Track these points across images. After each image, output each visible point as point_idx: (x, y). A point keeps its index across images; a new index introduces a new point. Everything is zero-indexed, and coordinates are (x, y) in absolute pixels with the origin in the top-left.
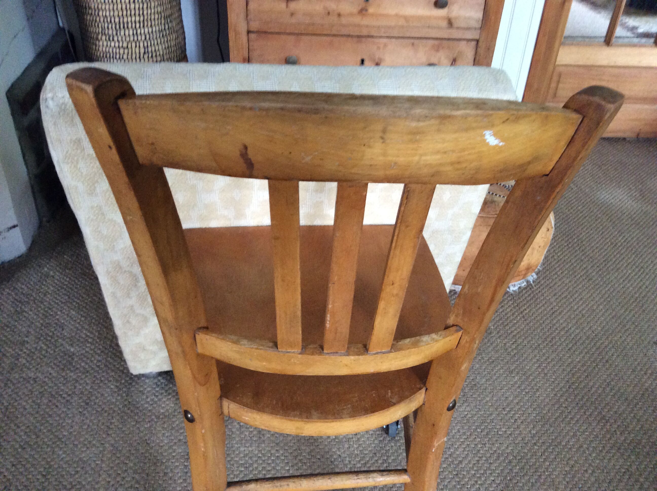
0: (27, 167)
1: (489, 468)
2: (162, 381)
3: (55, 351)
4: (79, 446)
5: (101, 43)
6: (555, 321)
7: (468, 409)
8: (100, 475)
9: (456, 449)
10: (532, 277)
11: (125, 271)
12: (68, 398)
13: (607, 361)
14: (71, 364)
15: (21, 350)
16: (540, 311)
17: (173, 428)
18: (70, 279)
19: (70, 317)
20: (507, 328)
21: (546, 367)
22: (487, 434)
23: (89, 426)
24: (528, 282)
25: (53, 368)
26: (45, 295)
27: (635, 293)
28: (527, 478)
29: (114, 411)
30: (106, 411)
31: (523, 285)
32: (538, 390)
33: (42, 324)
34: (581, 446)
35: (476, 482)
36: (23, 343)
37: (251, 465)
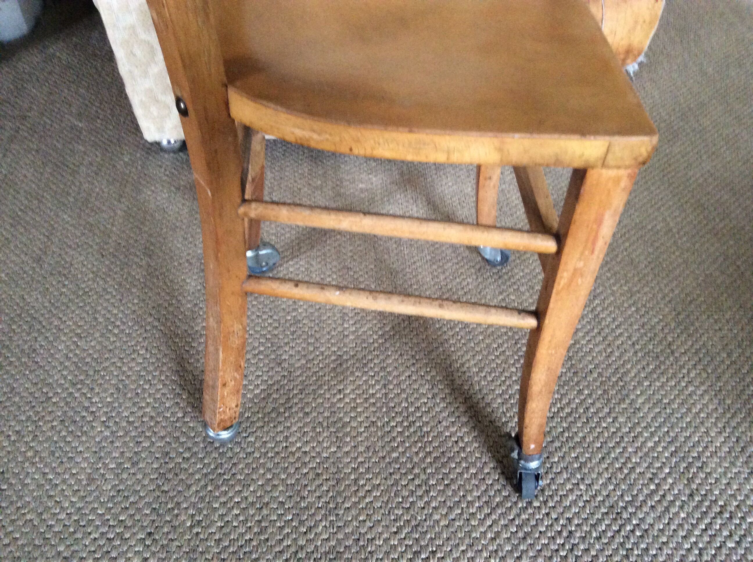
3: (60, 126)
4: (87, 211)
8: (110, 237)
12: (76, 169)
14: (79, 137)
15: (22, 124)
19: (79, 95)
23: (98, 193)
25: (58, 141)
26: (50, 74)
29: (128, 182)
30: (118, 181)
33: (46, 101)
34: (670, 231)
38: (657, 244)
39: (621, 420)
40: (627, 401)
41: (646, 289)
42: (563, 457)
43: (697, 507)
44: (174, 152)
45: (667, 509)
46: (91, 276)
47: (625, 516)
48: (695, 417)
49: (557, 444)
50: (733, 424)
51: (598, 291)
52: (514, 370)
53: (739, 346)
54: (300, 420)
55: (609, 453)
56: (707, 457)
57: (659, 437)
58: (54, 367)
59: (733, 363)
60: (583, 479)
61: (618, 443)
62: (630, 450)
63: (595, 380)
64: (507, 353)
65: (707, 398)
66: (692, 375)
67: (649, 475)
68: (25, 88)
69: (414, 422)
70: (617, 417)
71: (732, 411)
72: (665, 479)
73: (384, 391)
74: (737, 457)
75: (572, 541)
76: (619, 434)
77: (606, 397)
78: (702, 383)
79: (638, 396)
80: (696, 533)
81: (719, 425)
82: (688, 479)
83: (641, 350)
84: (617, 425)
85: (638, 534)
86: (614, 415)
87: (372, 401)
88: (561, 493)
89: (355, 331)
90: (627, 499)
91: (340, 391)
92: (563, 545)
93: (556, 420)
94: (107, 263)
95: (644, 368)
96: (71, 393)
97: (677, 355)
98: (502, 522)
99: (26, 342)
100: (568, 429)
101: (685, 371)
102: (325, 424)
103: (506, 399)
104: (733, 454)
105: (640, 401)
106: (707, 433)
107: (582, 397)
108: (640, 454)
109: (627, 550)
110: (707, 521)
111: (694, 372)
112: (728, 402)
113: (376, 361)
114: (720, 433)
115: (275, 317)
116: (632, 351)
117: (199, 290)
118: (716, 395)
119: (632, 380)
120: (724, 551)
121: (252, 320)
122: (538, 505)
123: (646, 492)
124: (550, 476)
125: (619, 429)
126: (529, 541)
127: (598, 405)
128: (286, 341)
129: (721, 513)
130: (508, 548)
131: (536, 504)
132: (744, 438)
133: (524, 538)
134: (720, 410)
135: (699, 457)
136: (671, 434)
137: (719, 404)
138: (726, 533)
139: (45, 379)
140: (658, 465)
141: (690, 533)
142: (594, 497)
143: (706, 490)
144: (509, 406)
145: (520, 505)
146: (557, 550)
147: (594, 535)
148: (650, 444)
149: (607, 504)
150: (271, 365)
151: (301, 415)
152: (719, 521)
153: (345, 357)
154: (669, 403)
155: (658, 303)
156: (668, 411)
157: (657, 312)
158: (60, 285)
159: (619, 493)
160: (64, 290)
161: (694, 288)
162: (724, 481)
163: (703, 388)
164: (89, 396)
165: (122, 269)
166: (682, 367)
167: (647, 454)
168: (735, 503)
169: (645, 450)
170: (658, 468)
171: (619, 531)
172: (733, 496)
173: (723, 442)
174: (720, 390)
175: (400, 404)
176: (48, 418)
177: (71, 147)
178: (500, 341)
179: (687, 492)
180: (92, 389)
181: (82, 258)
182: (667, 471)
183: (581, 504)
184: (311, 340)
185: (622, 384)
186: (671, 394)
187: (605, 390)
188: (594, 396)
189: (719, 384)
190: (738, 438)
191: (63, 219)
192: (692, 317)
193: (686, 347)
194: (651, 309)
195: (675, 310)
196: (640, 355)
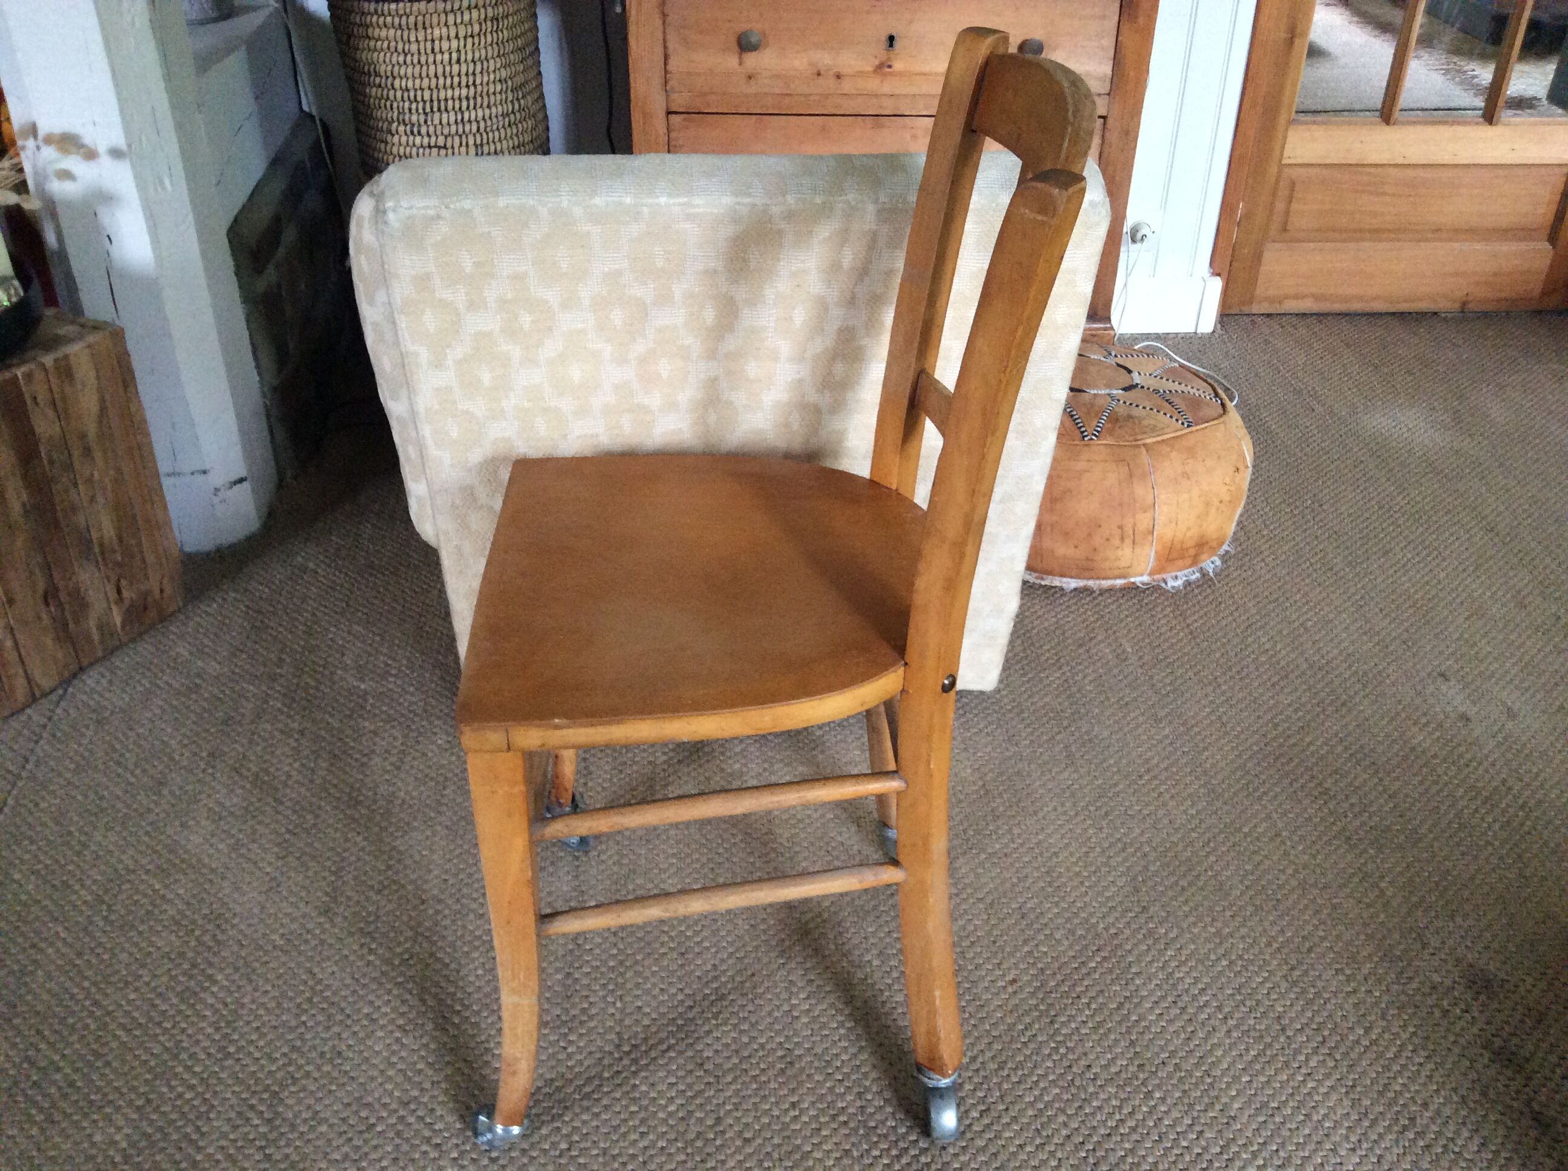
0: (259, 374)
1: (1106, 864)
3: (332, 689)
4: (390, 830)
5: (396, 139)
6: (1250, 640)
7: (1076, 776)
8: (430, 871)
9: (1050, 836)
10: (1211, 564)
11: (482, 507)
12: (365, 760)
13: (1343, 704)
14: (362, 707)
15: (271, 688)
16: (1224, 623)
18: (346, 574)
19: (354, 635)
20: (1158, 650)
21: (1225, 713)
22: (1107, 814)
23: (403, 800)
24: (1204, 574)
25: (332, 716)
26: (304, 601)
27: (1416, 592)
28: (1172, 879)
30: (432, 779)
31: (1193, 577)
32: (1206, 749)
33: (303, 647)
34: (1277, 835)
35: (1082, 883)
36: (273, 677)
37: (688, 855)
38: (1258, 858)
39: (1209, 1135)
40: (1218, 1107)
41: (1243, 931)
46: (410, 934)
48: (1316, 1128)
50: (1375, 1137)
51: (1172, 935)
52: (1050, 1064)
53: (1383, 1018)
54: (738, 1150)
58: (372, 1079)
59: (1374, 1043)
63: (1170, 1076)
64: (1040, 1039)
65: (1334, 1097)
66: (1313, 1063)
68: (268, 627)
69: (906, 1149)
70: (1202, 1132)
71: (1372, 1117)
73: (858, 1103)
76: (1207, 1157)
78: (1327, 1076)
79: (1233, 1098)
83: (1237, 1026)
84: (1203, 1143)
86: (1198, 1128)
87: (842, 1118)
89: (809, 1011)
91: (793, 1105)
93: (1114, 1139)
95: (1241, 1055)
96: (402, 1118)
99: (325, 1040)
100: (1132, 1151)
101: (1303, 1058)
102: (776, 1156)
103: (1040, 1111)
105: (1236, 1106)
106: (1334, 1151)
107: (1152, 1103)
111: (1315, 1058)
112: (1366, 1102)
113: (844, 1057)
114: (1353, 1150)
115: (687, 991)
116: (1225, 1028)
117: (571, 951)
118: (1347, 1092)
119: (1224, 1074)
121: (655, 997)
125: (1205, 1149)
127: (1175, 1114)
128: (707, 1028)
132: (1388, 1157)
134: (1354, 1116)
136: (1282, 1154)
137: (1352, 1107)
139: (361, 1097)
144: (1045, 1119)
150: (689, 1067)
151: (739, 1143)
153: (797, 1052)
154: (1278, 1109)
155: (1261, 953)
156: (1278, 1119)
157: (1260, 967)
158: (365, 951)
160: (372, 958)
161: (1316, 927)
163: (1328, 1083)
164: (428, 1120)
166: (1297, 1052)
173: (1357, 1164)
174: (1354, 1086)
175: (883, 1122)
176: (373, 1156)
177: (352, 723)
178: (1028, 1020)
180: (432, 1110)
181: (390, 907)
184: (745, 1027)
185: (1209, 1080)
186: (1281, 1094)
187: (1185, 1091)
188: (1169, 1101)
189: (1351, 1076)
190: (1380, 1157)
191: (356, 844)
192: (1312, 973)
193: (1304, 1021)
194: (1251, 962)
195: (1287, 964)
196: (1235, 1034)
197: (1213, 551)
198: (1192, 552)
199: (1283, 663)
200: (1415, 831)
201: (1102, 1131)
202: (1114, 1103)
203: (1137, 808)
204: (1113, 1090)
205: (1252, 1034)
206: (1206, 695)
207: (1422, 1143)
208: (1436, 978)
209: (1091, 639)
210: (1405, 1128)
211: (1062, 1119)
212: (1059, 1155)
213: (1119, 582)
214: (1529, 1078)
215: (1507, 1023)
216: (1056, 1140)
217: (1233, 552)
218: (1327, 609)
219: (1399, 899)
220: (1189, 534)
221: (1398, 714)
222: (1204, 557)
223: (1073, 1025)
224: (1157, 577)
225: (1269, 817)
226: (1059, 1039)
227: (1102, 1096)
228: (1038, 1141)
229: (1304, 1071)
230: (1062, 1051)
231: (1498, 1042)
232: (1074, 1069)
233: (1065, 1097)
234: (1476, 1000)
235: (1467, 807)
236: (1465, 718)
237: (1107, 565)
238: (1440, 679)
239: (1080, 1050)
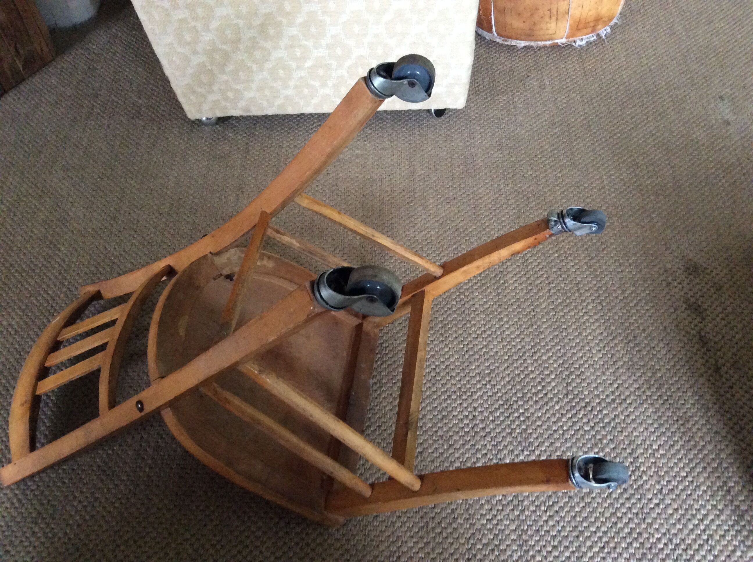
1: (506, 203)
2: (219, 128)
3: (125, 103)
10: (604, 31)
12: (138, 141)
13: (660, 114)
14: (139, 113)
15: (95, 102)
17: (227, 166)
18: (137, 39)
19: (138, 74)
20: (564, 83)
21: (592, 119)
23: (155, 162)
24: (599, 37)
25: (124, 117)
26: (114, 54)
27: (721, 47)
29: (177, 152)
30: (170, 152)
31: (592, 39)
32: (576, 140)
33: (113, 80)
34: (603, 188)
36: (97, 96)
38: (588, 200)
39: (527, 340)
40: (535, 327)
42: (479, 366)
43: (569, 402)
44: (213, 125)
45: (546, 403)
47: (515, 407)
48: (583, 339)
49: (477, 356)
50: (613, 345)
52: (454, 303)
53: (634, 285)
55: (513, 363)
56: (586, 368)
57: (553, 353)
59: (625, 298)
60: (490, 381)
61: (521, 357)
62: (529, 362)
63: (514, 311)
65: (597, 324)
66: (590, 307)
67: (538, 380)
68: (96, 69)
70: (523, 338)
71: (614, 335)
72: (549, 383)
74: (608, 369)
75: (474, 422)
76: (523, 350)
77: (519, 323)
78: (596, 314)
79: (543, 323)
80: (564, 420)
81: (601, 345)
82: (567, 384)
83: (554, 287)
84: (523, 344)
85: (522, 419)
86: (522, 336)
88: (472, 390)
90: (519, 395)
92: (468, 424)
93: (479, 339)
94: (164, 220)
95: (553, 302)
97: (581, 291)
98: (429, 408)
100: (486, 346)
101: (585, 304)
103: (445, 325)
104: (606, 367)
105: (544, 327)
106: (590, 351)
107: (502, 323)
108: (535, 365)
109: (512, 429)
110: (574, 412)
111: (592, 305)
112: (613, 328)
114: (600, 351)
116: (548, 288)
118: (604, 322)
119: (542, 310)
120: (581, 432)
122: (455, 397)
123: (533, 391)
124: (467, 378)
125: (523, 347)
126: (445, 421)
127: (512, 329)
129: (586, 406)
130: (430, 425)
131: (454, 397)
133: (442, 419)
134: (605, 334)
135: (579, 367)
136: (562, 351)
137: (605, 330)
138: (585, 420)
140: (547, 372)
141: (559, 420)
142: (496, 393)
143: (579, 391)
144: (447, 329)
145: (443, 398)
146: (463, 428)
147: (491, 418)
148: (544, 358)
149: (504, 399)
152: (582, 412)
154: (566, 329)
156: (564, 334)
157: (575, 258)
158: (131, 238)
159: (514, 391)
160: (134, 241)
162: (594, 385)
163: (596, 317)
165: (174, 225)
166: (583, 301)
167: (540, 365)
168: (597, 401)
169: (540, 362)
170: (546, 375)
171: (508, 417)
172: (598, 396)
173: (601, 358)
174: (609, 320)
177: (133, 122)
179: (564, 392)
181: (145, 217)
182: (553, 377)
183: (485, 398)
185: (533, 314)
186: (569, 322)
187: (519, 318)
188: (510, 323)
189: (609, 314)
190: (613, 355)
191: (131, 185)
192: (601, 261)
193: (590, 286)
194: (571, 255)
195: (589, 256)
196: (552, 291)
197: (606, 23)
198: (592, 24)
199: (632, 90)
200: (679, 187)
201: (474, 336)
202: (482, 322)
203: (530, 173)
204: (483, 316)
205: (562, 291)
206: (584, 110)
207: (637, 349)
208: (669, 266)
209: (528, 77)
210: (630, 341)
211: (454, 329)
212: (450, 346)
213: (548, 43)
214: (703, 319)
215: (701, 290)
216: (450, 339)
217: (619, 24)
218: (666, 58)
219: (660, 224)
220: (590, 13)
221: (689, 120)
222: (599, 27)
223: (470, 285)
224: (570, 39)
225: (601, 178)
226: (461, 291)
227: (477, 319)
228: (441, 339)
229: (584, 311)
230: (462, 297)
231: (693, 300)
232: (466, 306)
233: (459, 319)
234: (687, 278)
235: (713, 174)
236: (728, 123)
237: (541, 32)
238: (719, 100)
239: (471, 296)
